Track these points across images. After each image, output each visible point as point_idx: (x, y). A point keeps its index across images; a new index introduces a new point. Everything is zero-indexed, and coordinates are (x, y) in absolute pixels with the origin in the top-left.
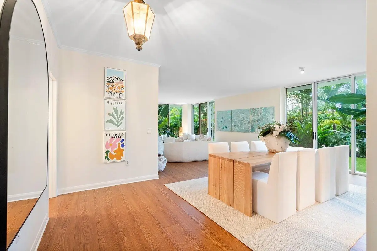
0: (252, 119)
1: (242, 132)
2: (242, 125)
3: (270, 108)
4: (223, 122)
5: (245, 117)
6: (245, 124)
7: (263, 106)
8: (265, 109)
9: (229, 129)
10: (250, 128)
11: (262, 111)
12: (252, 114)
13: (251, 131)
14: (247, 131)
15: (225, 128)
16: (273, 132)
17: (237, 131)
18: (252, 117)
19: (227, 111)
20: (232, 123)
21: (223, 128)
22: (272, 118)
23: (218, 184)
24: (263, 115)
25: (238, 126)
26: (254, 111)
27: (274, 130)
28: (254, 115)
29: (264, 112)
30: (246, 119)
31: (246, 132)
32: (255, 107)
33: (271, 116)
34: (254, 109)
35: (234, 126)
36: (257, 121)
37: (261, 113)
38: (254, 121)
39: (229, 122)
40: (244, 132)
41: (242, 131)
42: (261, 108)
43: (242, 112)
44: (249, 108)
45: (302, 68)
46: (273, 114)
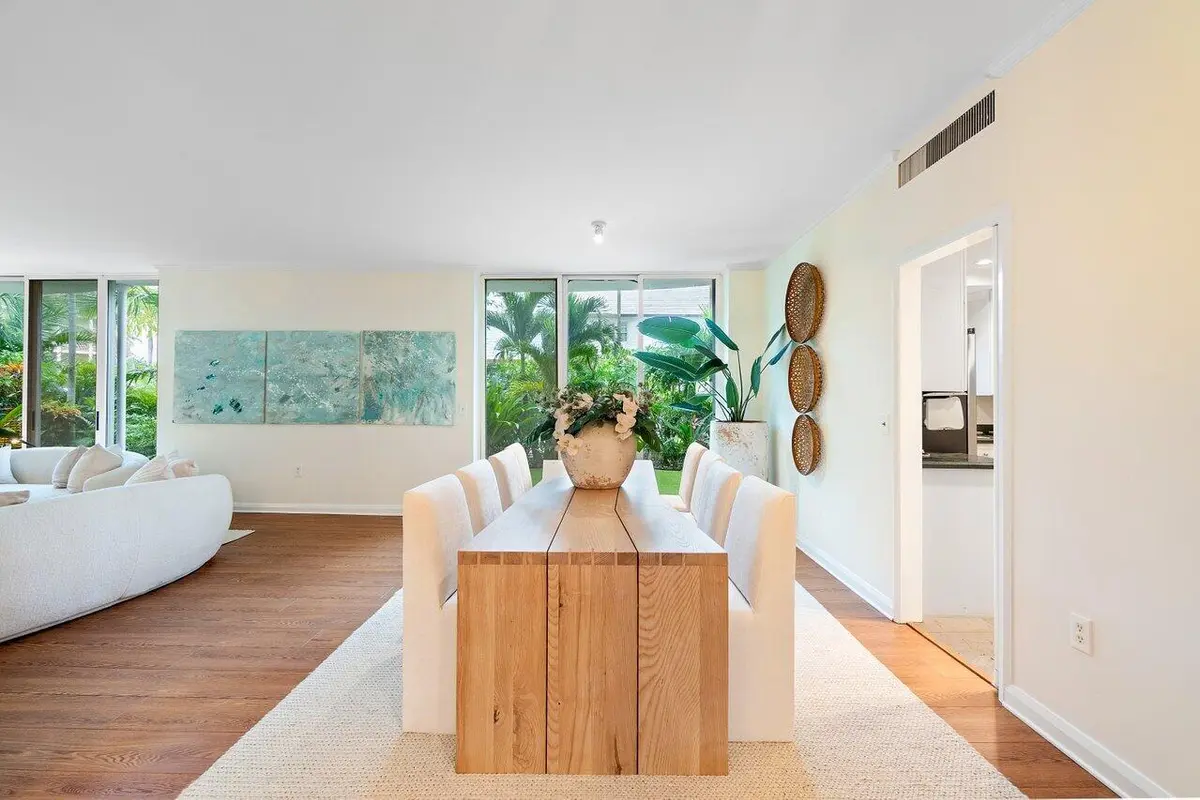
0: (369, 373)
1: (326, 423)
2: (322, 393)
3: (441, 335)
4: (214, 383)
5: (337, 366)
6: (337, 390)
7: (416, 327)
8: (424, 338)
9: (252, 410)
10: (360, 408)
11: (411, 346)
12: (368, 353)
13: (366, 418)
14: (345, 418)
15: (228, 410)
16: (619, 417)
17: (299, 420)
18: (369, 364)
19: (239, 333)
20: (270, 386)
21: (219, 409)
22: (450, 370)
23: (534, 698)
24: (416, 357)
25: (301, 398)
26: (378, 341)
27: (620, 408)
28: (380, 355)
29: (419, 348)
30: (342, 371)
31: (339, 421)
32: (382, 327)
33: (445, 363)
34: (379, 335)
35: (284, 399)
36: (392, 381)
37: (407, 351)
38: (378, 380)
39: (251, 381)
40: (332, 423)
41: (322, 419)
42: (408, 333)
43: (324, 340)
44: (356, 328)
45: (598, 225)
46: (452, 358)
